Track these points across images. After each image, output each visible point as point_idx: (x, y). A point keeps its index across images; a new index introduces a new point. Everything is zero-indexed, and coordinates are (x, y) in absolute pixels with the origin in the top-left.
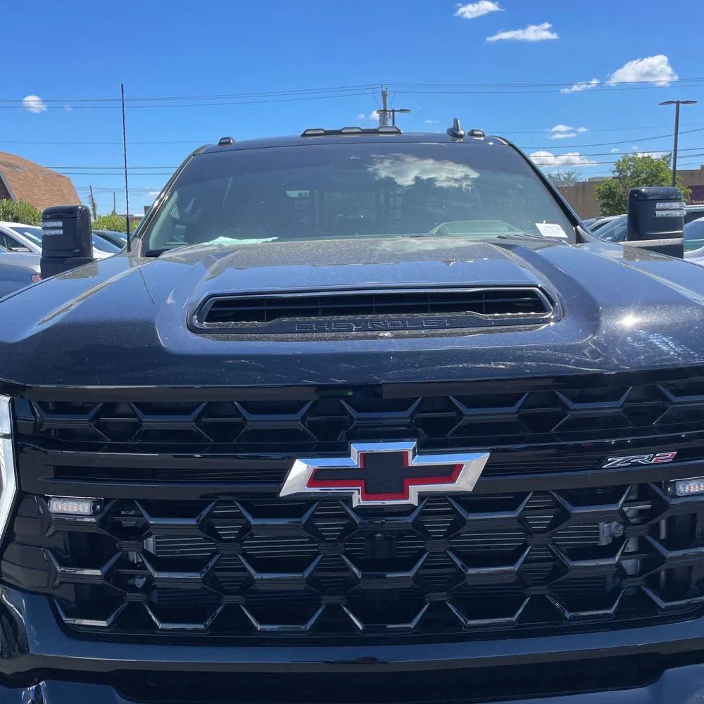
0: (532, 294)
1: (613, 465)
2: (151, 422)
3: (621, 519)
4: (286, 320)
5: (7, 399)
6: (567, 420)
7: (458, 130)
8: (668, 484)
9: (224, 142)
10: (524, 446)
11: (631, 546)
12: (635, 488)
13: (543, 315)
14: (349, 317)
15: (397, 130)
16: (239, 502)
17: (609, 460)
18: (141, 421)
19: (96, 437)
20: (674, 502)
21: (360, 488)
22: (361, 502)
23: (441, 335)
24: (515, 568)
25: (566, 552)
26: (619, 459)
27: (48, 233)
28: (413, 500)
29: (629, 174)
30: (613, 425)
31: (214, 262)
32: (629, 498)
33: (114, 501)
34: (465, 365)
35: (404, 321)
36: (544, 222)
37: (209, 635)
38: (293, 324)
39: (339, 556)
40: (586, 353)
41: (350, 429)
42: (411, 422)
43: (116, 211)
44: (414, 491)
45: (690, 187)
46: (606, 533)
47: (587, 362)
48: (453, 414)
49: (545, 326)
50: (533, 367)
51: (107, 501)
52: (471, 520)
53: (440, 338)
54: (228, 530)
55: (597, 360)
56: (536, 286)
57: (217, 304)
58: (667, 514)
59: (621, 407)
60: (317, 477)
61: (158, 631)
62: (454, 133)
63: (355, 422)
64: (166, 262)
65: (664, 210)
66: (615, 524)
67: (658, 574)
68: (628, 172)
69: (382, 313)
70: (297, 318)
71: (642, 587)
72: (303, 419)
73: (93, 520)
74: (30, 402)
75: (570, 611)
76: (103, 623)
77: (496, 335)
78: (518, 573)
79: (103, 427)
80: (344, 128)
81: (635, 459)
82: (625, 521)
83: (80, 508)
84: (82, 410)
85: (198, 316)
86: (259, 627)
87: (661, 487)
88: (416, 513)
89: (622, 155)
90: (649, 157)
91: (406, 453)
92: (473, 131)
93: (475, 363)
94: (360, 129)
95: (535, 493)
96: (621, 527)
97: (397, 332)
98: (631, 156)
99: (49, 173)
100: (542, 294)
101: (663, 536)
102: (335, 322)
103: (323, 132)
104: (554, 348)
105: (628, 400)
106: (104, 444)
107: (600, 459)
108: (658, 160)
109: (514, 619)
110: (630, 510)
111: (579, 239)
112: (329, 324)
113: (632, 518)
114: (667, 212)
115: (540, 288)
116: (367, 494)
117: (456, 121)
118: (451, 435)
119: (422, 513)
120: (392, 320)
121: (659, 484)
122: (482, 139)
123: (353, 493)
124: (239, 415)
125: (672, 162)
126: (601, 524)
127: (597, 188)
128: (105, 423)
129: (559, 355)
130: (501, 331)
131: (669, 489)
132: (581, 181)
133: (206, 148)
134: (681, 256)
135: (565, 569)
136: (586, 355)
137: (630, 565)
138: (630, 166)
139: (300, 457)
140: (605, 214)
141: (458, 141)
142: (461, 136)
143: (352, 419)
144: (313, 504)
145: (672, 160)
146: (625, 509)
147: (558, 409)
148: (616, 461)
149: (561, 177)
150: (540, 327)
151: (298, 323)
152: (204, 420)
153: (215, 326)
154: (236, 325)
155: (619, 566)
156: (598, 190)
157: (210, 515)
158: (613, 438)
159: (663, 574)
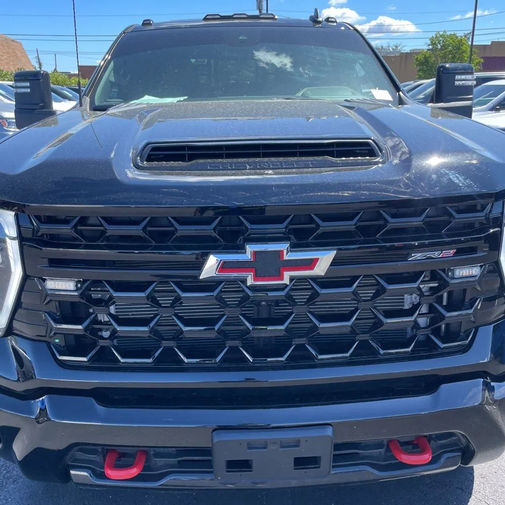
0: (367, 144)
1: (415, 258)
2: (113, 230)
3: (418, 293)
4: (201, 161)
5: (13, 213)
6: (387, 230)
7: (317, 17)
8: (449, 270)
9: (146, 23)
10: (358, 246)
11: (424, 309)
12: (428, 274)
13: (375, 159)
14: (245, 159)
15: (273, 17)
16: (172, 282)
17: (413, 255)
18: (106, 229)
19: (75, 239)
20: (453, 281)
21: (252, 273)
22: (253, 282)
23: (307, 173)
24: (349, 323)
25: (382, 313)
26: (420, 255)
27: (19, 91)
28: (286, 281)
29: (439, 47)
30: (417, 233)
31: (146, 116)
32: (424, 279)
33: (89, 282)
34: (322, 193)
35: (281, 163)
36: (377, 88)
37: (153, 365)
38: (205, 164)
39: (238, 317)
40: (401, 185)
41: (246, 235)
42: (286, 231)
43: (57, 69)
44: (287, 275)
45: (483, 58)
46: (409, 301)
47: (402, 191)
48: (313, 226)
49: (375, 166)
50: (366, 194)
51: (85, 281)
52: (323, 294)
53: (305, 175)
54: (166, 300)
55: (408, 190)
56: (371, 139)
57: (154, 149)
58: (448, 289)
59: (423, 221)
60: (224, 267)
61: (121, 364)
62: (315, 20)
63: (249, 231)
64: (112, 117)
65: (462, 80)
66: (414, 295)
67: (440, 327)
68: (439, 45)
69: (267, 157)
70: (209, 160)
71: (429, 335)
72: (214, 229)
73: (76, 294)
74: (29, 216)
75: (384, 349)
76: (85, 359)
77: (343, 172)
78: (351, 327)
79: (80, 233)
80: (234, 15)
81: (429, 254)
82: (421, 294)
83: (67, 286)
84: (66, 222)
85: (140, 158)
86: (186, 360)
87: (445, 272)
88: (287, 289)
89: (435, 33)
90: (454, 35)
91: (282, 251)
92: (328, 18)
93: (329, 192)
94: (246, 15)
95: (365, 276)
96: (418, 298)
97: (277, 170)
98: (441, 33)
99: (6, 39)
100: (375, 145)
101: (445, 303)
102: (235, 163)
103: (219, 17)
104: (380, 182)
105: (427, 217)
106: (81, 244)
107: (407, 254)
108: (461, 37)
109: (348, 355)
110: (425, 287)
111: (401, 102)
112: (231, 164)
113: (426, 292)
114: (464, 82)
115: (373, 141)
116: (256, 278)
117: (316, 10)
118: (311, 240)
119: (292, 290)
120: (274, 162)
121: (444, 271)
122: (335, 24)
123: (248, 276)
124: (172, 225)
125: (471, 39)
126: (406, 296)
127: (416, 57)
128: (81, 230)
129: (384, 186)
130: (345, 170)
131: (450, 273)
132: (404, 52)
133: (133, 27)
134: (470, 116)
135: (381, 323)
136: (401, 187)
137: (422, 321)
138: (440, 40)
139: (214, 253)
140: (421, 78)
141: (318, 26)
142: (320, 22)
143: (247, 229)
144: (221, 284)
145: (471, 37)
146: (421, 286)
147: (382, 222)
148: (417, 256)
149: (391, 49)
150: (372, 167)
151: (209, 163)
152: (148, 229)
153: (153, 165)
154: (167, 164)
155: (415, 322)
156: (416, 59)
157: (154, 291)
158: (417, 241)
159: (443, 326)
